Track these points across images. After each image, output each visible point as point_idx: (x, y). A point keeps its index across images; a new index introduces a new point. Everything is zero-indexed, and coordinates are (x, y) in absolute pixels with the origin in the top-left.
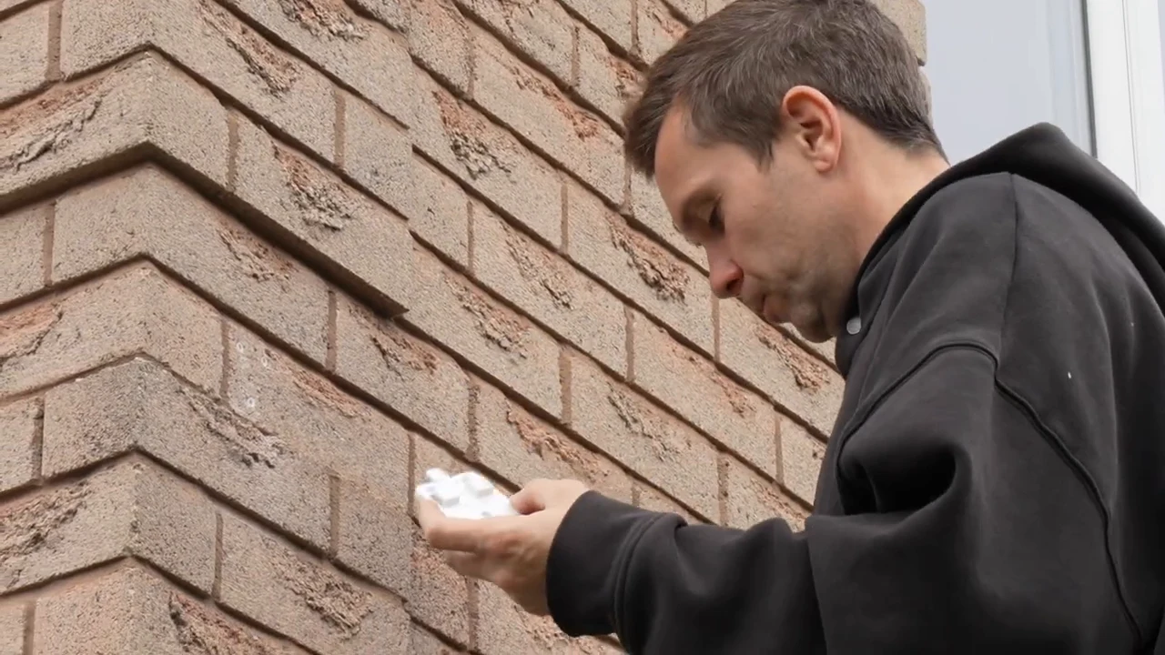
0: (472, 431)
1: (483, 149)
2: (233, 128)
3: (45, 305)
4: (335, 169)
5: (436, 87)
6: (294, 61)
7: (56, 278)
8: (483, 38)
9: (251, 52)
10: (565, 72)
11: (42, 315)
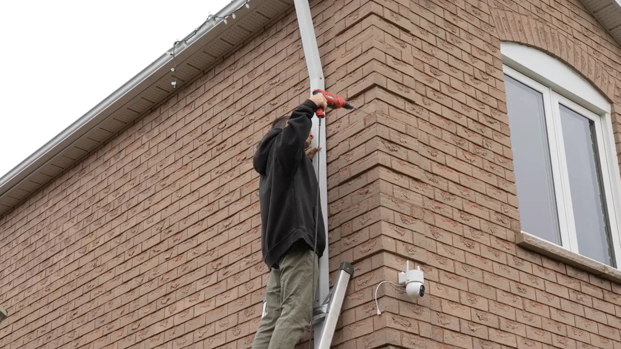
0: (439, 278)
1: (438, 233)
2: (396, 242)
4: (413, 244)
5: (429, 226)
6: (405, 229)
7: (373, 269)
8: (436, 215)
9: (398, 230)
10: (451, 217)
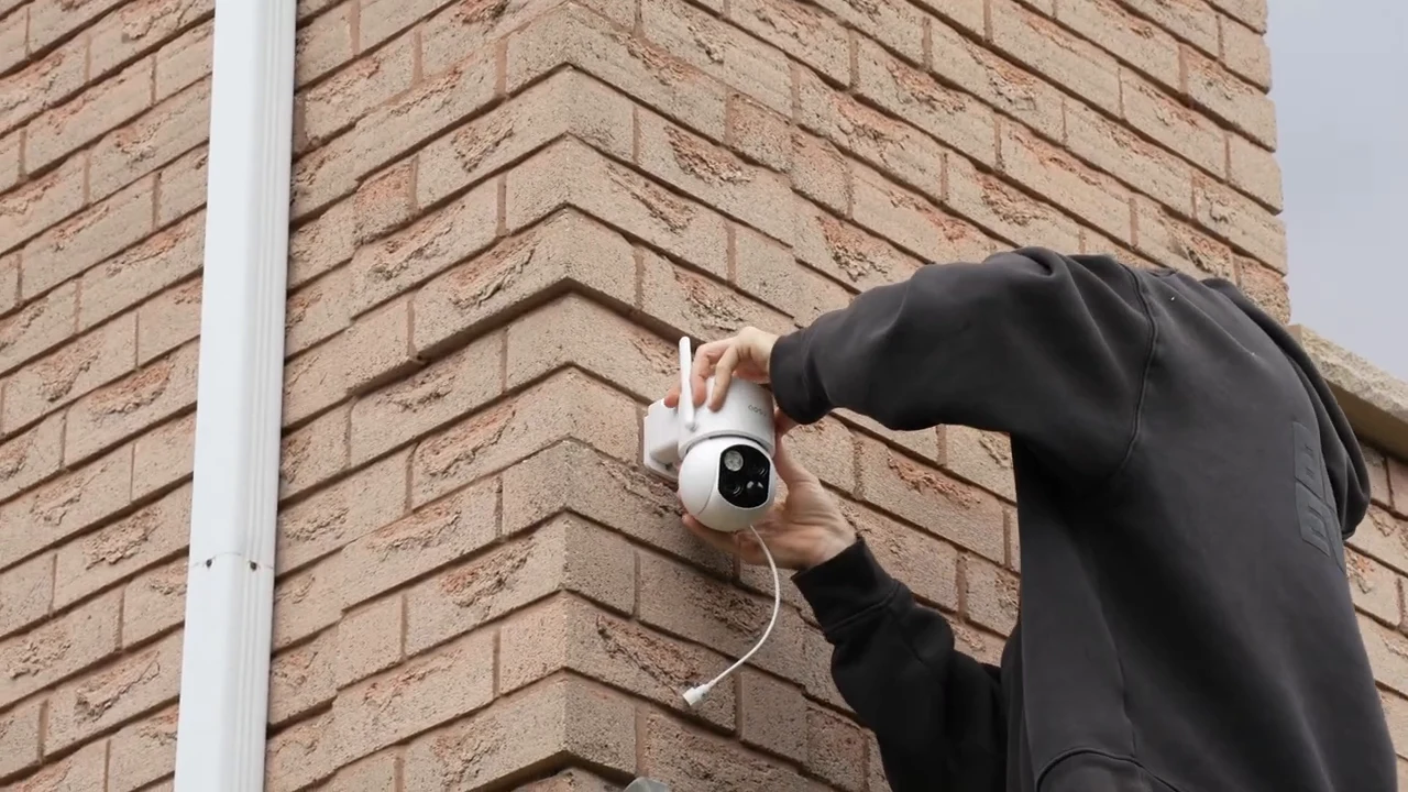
0: (858, 476)
1: (861, 257)
2: (639, 260)
3: (502, 407)
4: (729, 285)
5: (817, 212)
6: (691, 204)
7: (510, 386)
8: (858, 168)
9: (653, 201)
10: (935, 190)
11: (500, 414)
